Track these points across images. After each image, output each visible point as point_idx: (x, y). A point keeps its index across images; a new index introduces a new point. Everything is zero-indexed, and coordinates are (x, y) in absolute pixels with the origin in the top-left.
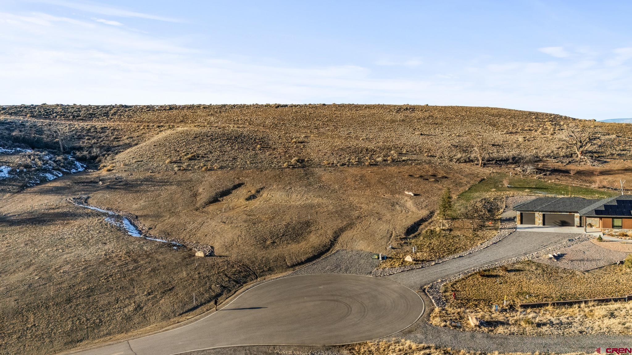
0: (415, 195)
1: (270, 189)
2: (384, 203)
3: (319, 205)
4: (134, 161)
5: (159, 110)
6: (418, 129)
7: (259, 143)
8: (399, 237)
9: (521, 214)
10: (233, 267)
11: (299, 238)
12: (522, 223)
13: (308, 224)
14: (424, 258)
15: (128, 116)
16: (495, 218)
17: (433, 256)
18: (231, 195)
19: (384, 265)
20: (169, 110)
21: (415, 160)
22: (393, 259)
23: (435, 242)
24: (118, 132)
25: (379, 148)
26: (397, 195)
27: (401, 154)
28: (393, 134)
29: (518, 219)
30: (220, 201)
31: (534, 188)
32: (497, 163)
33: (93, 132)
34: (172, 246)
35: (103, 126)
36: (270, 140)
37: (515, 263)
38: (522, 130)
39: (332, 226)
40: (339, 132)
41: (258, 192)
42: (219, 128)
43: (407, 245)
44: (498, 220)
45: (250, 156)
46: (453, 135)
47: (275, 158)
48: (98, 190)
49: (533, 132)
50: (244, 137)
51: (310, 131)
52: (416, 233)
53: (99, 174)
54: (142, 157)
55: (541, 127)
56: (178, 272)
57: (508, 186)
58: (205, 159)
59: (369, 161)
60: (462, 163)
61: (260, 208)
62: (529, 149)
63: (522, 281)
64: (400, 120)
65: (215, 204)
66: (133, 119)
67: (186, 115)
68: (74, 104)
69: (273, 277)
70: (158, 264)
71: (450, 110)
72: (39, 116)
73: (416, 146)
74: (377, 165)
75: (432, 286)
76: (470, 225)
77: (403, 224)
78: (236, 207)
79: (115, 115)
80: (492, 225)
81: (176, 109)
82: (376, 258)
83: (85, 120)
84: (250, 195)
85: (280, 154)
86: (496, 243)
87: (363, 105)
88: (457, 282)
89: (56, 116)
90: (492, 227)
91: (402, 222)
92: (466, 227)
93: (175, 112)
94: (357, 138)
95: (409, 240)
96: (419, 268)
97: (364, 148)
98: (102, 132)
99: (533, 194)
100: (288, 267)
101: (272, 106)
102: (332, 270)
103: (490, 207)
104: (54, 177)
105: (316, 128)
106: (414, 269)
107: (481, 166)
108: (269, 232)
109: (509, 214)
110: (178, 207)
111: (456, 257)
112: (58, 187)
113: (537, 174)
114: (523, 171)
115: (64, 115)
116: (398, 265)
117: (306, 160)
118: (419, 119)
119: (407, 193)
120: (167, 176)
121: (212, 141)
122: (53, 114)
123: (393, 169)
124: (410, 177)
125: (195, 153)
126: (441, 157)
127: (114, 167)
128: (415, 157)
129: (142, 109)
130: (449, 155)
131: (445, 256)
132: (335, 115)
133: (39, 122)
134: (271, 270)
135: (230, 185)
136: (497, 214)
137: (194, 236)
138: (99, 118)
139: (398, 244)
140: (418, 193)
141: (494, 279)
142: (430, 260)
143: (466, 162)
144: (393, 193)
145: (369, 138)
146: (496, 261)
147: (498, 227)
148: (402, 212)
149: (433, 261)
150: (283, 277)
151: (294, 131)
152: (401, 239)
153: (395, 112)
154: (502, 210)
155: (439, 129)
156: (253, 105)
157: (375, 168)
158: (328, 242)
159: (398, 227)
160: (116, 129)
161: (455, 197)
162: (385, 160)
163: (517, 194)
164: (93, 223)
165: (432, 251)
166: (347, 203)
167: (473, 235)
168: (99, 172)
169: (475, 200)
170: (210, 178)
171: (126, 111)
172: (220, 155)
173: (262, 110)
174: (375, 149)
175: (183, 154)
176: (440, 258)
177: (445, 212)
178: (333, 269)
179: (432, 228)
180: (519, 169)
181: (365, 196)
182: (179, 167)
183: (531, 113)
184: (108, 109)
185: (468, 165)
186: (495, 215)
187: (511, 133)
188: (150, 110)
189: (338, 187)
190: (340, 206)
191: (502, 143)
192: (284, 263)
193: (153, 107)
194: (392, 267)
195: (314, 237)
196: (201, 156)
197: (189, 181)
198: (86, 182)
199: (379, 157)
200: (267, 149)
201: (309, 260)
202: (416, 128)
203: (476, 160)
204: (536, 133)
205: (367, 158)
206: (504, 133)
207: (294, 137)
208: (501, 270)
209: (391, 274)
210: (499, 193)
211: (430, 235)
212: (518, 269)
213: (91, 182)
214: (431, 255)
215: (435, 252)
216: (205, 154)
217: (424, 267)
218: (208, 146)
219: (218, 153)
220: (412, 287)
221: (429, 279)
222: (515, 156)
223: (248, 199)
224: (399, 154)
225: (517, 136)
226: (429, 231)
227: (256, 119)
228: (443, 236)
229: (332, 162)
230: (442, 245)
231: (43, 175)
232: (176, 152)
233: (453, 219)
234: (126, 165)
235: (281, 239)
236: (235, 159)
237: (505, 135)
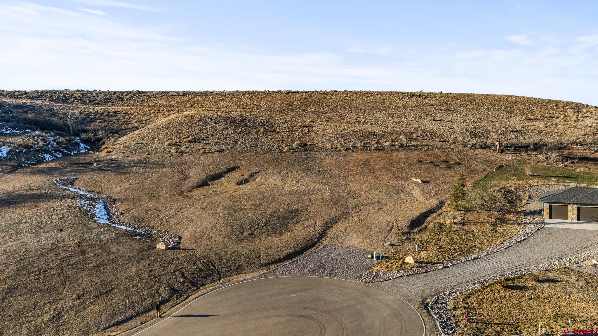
0: (423, 182)
1: (265, 173)
2: (388, 190)
3: (314, 192)
4: (135, 143)
5: (173, 96)
6: (431, 115)
7: (264, 127)
8: (401, 231)
9: (550, 207)
10: (195, 263)
11: (283, 229)
12: (550, 217)
13: (296, 213)
14: (429, 260)
15: (142, 101)
16: (518, 211)
17: (441, 257)
18: (222, 179)
19: (379, 267)
20: (183, 95)
21: (425, 146)
22: (390, 259)
23: (444, 238)
24: (129, 115)
25: (387, 132)
26: (403, 182)
27: (410, 139)
28: (404, 119)
29: (546, 212)
30: (209, 185)
31: (561, 177)
32: (516, 149)
33: (106, 115)
34: (136, 235)
35: (116, 110)
36: (275, 124)
37: (547, 270)
38: (542, 117)
39: (324, 215)
40: (348, 117)
41: (252, 176)
42: (225, 112)
43: (410, 242)
44: (521, 212)
45: (251, 139)
46: (468, 121)
47: (277, 141)
48: (89, 172)
49: (554, 119)
50: (248, 121)
51: (318, 116)
52: (422, 226)
53: (97, 155)
54: (143, 140)
55: (562, 114)
56: (127, 268)
57: (531, 174)
58: (205, 142)
59: (376, 146)
60: (477, 149)
61: (249, 193)
62: (551, 135)
63: (559, 297)
64: (412, 106)
65: (202, 188)
66: (145, 104)
67: (197, 100)
68: (94, 90)
69: (240, 278)
70: (108, 257)
71: (465, 97)
72: (58, 101)
73: (427, 131)
74: (384, 150)
75: (438, 299)
76: (487, 218)
77: (407, 216)
78: (223, 192)
79: (130, 100)
80: (514, 219)
81: (190, 95)
82: (369, 258)
83: (100, 104)
84: (242, 179)
85: (282, 137)
86: (520, 242)
87: (375, 92)
88: (471, 295)
89: (74, 101)
90: (514, 221)
91: (406, 213)
92: (482, 220)
93: (188, 98)
94: (365, 123)
95: (412, 235)
96: (423, 273)
97: (371, 132)
98: (114, 116)
99: (561, 184)
100: (262, 265)
101: (283, 92)
102: (313, 272)
103: (510, 197)
104: (52, 158)
105: (325, 113)
106: (416, 273)
107: (499, 152)
108: (250, 221)
109: (535, 206)
110: (162, 191)
111: (469, 259)
112: (51, 167)
113: (563, 162)
114: (547, 158)
115: (81, 100)
116: (396, 268)
117: (309, 144)
118: (432, 105)
119: (414, 180)
120: (162, 158)
121: (216, 124)
122: (72, 98)
123: (401, 154)
124: (418, 162)
125: (196, 136)
126: (455, 143)
127: (114, 148)
128: (426, 142)
129: (157, 94)
130: (463, 141)
131: (456, 257)
132: (345, 101)
133: (56, 106)
134: (239, 269)
135: (223, 168)
136: (519, 206)
137: (166, 224)
138: (114, 103)
139: (398, 240)
140: (427, 181)
141: (521, 293)
142: (437, 262)
143: (481, 148)
144: (398, 179)
145: (378, 123)
146: (522, 266)
147: (522, 221)
148: (406, 201)
149: (440, 263)
150: (252, 279)
151: (301, 115)
152: (403, 233)
153: (407, 98)
154: (525, 202)
155: (452, 116)
156: (265, 92)
157: (382, 153)
158: (316, 235)
159: (400, 219)
160: (128, 113)
161: (470, 186)
162: (392, 145)
163: (542, 183)
164: (62, 206)
165: (440, 250)
166: (346, 189)
167: (491, 231)
168: (98, 154)
169: (493, 189)
170: (206, 161)
171: (141, 96)
172: (221, 138)
173: (272, 95)
174: (383, 133)
175: (184, 136)
176: (449, 260)
177: (457, 202)
178: (315, 270)
179: (441, 221)
180: (541, 156)
181: (367, 183)
182: (177, 149)
183: (550, 101)
184: (125, 94)
185: (484, 151)
186: (517, 207)
187: (530, 120)
188: (164, 96)
189: (339, 172)
190: (338, 193)
191: (520, 129)
192: (258, 259)
193: (168, 93)
194: (387, 271)
195: (300, 228)
196: (201, 138)
197: (183, 163)
198: (81, 163)
199: (387, 142)
200: (270, 132)
201: (289, 257)
202: (428, 114)
203: (493, 146)
204: (557, 120)
205: (373, 142)
206: (523, 119)
207: (300, 121)
208: (529, 280)
209: (386, 280)
210: (520, 182)
211: (438, 229)
212: (552, 278)
213: (87, 163)
214: (439, 255)
215: (444, 251)
216: (207, 137)
217: (429, 272)
218: (210, 129)
219: (219, 136)
220: (410, 300)
221: (434, 289)
222: (537, 142)
223: (238, 184)
224: (409, 139)
225: (537, 123)
226: (438, 224)
227: (265, 104)
228: (454, 231)
229: (336, 146)
230: (453, 242)
231: (41, 155)
232: (177, 135)
233: (467, 210)
234: (126, 147)
235: (261, 229)
236: (235, 142)
237: (523, 122)
